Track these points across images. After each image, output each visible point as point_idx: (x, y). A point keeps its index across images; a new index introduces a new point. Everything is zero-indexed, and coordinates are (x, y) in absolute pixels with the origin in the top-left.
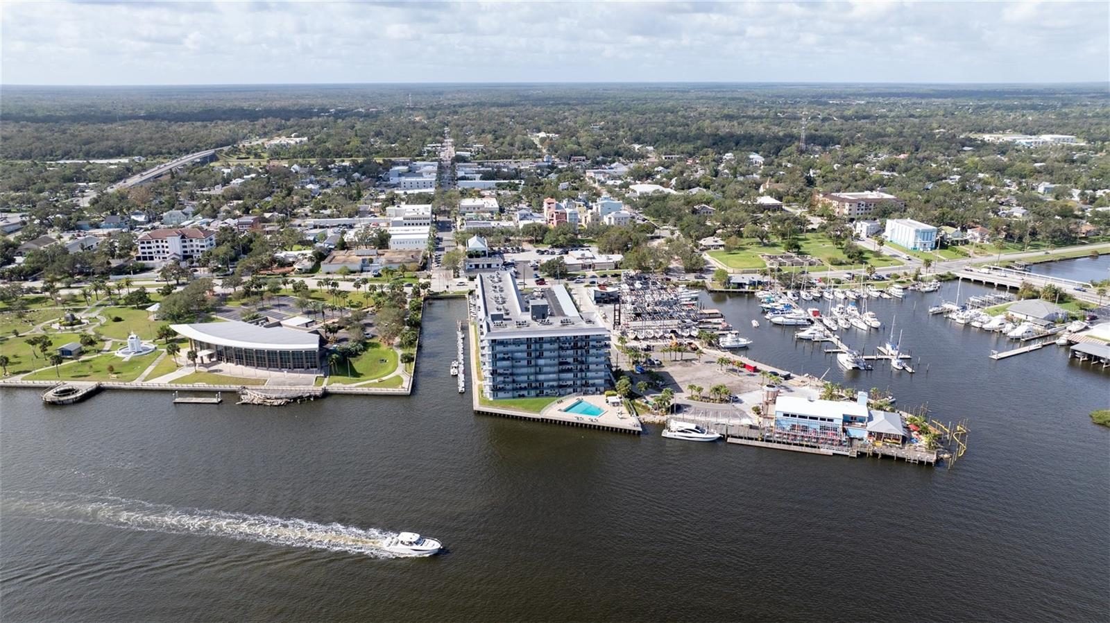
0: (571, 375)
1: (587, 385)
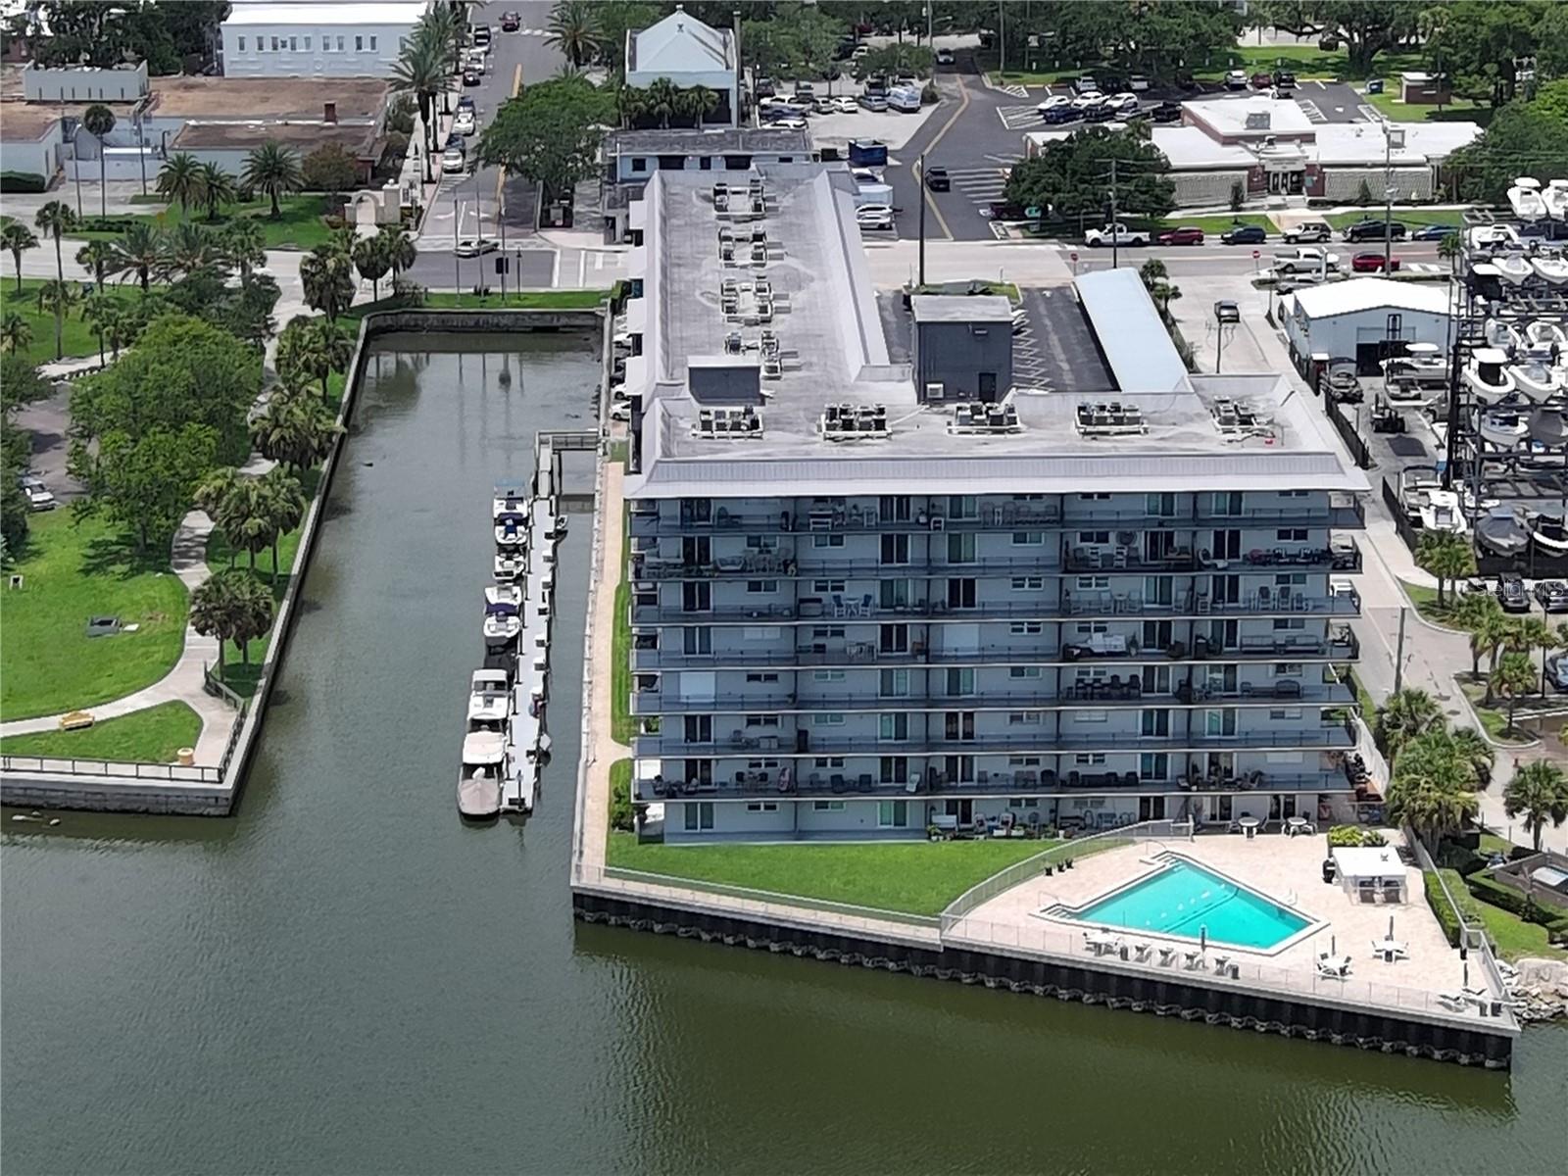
0: (1128, 718)
1: (1221, 776)
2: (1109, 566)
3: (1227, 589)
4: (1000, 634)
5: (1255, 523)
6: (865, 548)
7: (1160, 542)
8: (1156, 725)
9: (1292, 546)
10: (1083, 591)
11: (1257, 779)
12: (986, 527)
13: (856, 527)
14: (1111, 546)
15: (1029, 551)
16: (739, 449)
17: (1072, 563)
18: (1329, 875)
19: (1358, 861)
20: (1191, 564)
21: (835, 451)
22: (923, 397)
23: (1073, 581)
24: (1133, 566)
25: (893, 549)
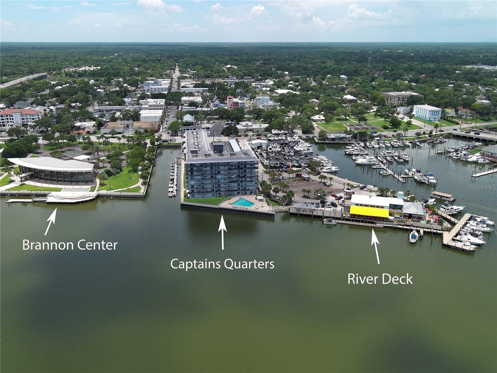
1: (245, 190)
2: (233, 169)
3: (245, 171)
4: (223, 177)
5: (248, 164)
6: (209, 168)
7: (238, 167)
8: (239, 185)
9: (252, 167)
10: (231, 172)
11: (249, 190)
12: (221, 165)
13: (208, 166)
14: (234, 167)
15: (225, 168)
16: (196, 158)
17: (230, 169)
18: (256, 199)
19: (259, 198)
20: (242, 169)
21: (205, 158)
22: (214, 153)
23: (230, 171)
24: (236, 169)
25: (212, 168)
